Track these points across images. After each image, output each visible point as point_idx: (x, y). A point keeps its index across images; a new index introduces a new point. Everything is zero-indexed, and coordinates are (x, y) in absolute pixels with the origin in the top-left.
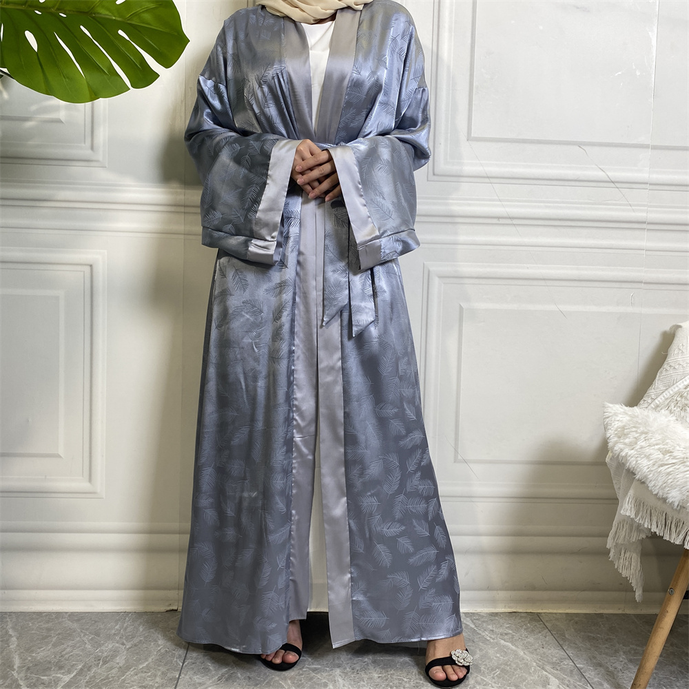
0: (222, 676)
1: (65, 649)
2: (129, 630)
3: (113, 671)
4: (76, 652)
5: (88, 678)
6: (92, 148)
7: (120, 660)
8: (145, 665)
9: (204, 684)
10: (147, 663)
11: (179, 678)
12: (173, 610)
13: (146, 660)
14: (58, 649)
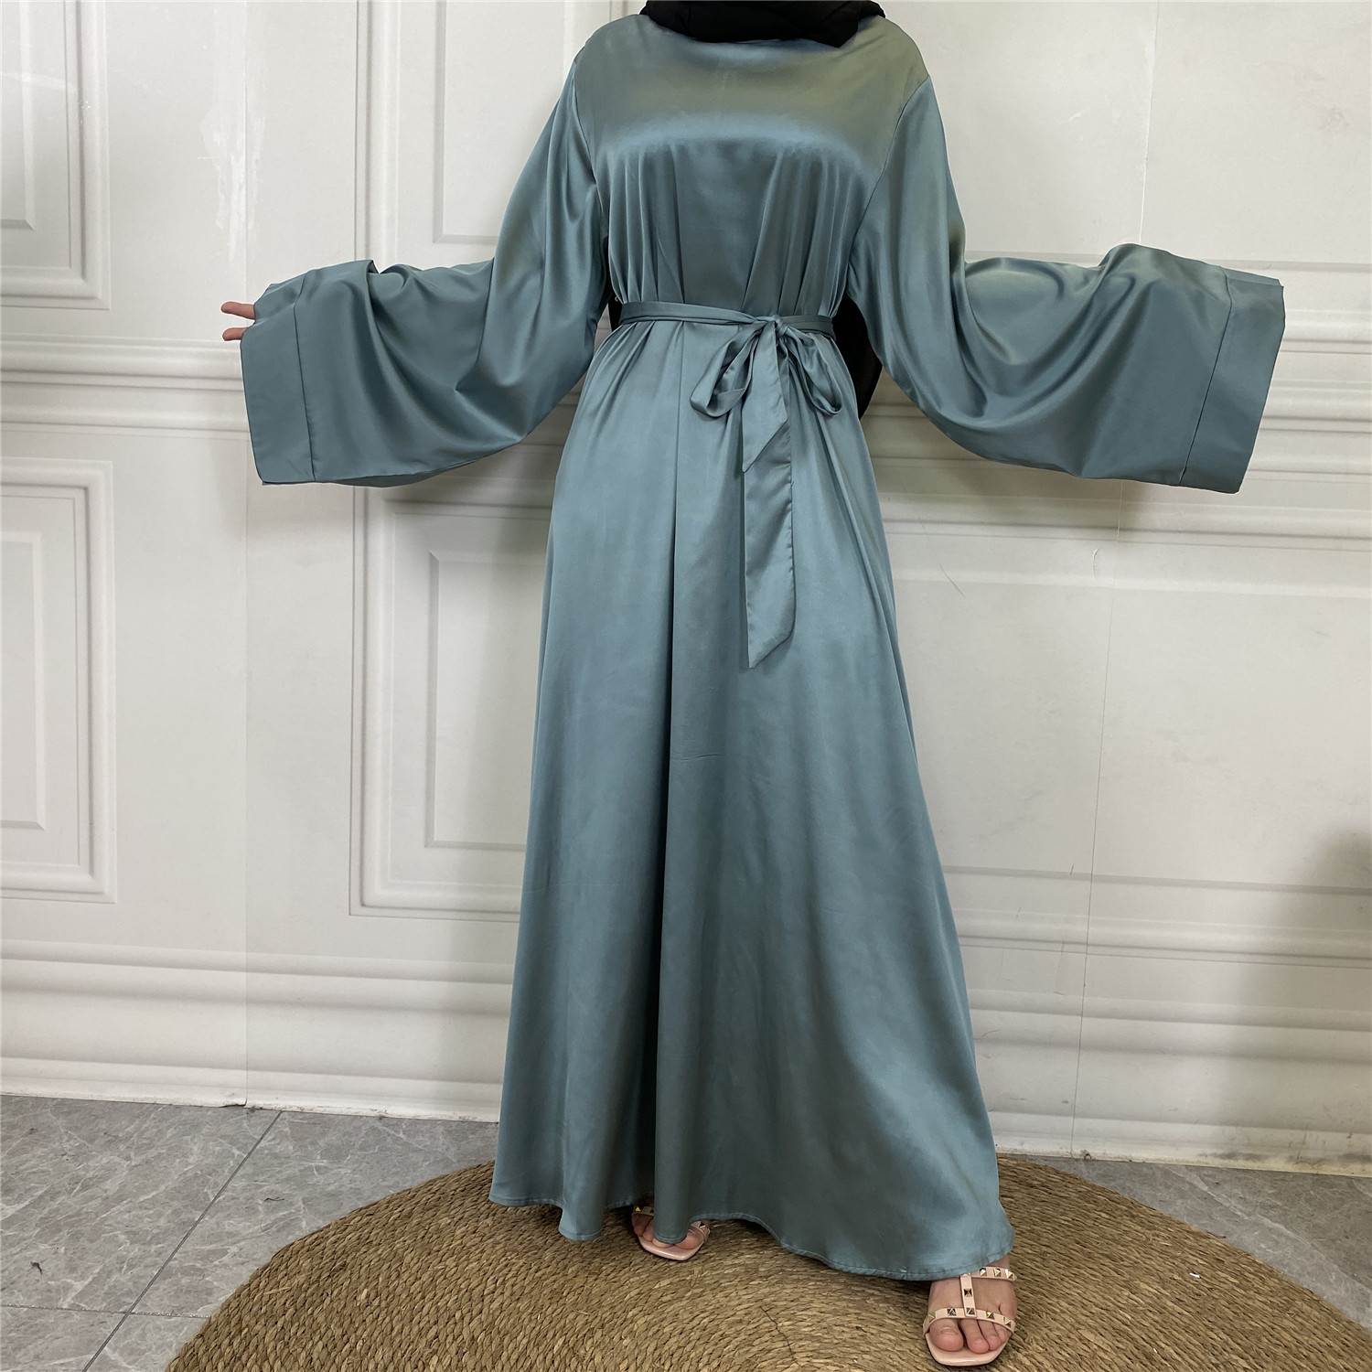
0: (275, 1222)
1: (27, 1161)
2: (147, 1134)
3: (93, 1203)
4: (44, 1166)
5: (46, 1211)
6: (83, 274)
7: (111, 1186)
8: (150, 1196)
9: (235, 1235)
10: (154, 1193)
11: (198, 1222)
12: (237, 1105)
13: (156, 1187)
14: (14, 1161)
